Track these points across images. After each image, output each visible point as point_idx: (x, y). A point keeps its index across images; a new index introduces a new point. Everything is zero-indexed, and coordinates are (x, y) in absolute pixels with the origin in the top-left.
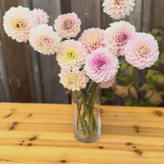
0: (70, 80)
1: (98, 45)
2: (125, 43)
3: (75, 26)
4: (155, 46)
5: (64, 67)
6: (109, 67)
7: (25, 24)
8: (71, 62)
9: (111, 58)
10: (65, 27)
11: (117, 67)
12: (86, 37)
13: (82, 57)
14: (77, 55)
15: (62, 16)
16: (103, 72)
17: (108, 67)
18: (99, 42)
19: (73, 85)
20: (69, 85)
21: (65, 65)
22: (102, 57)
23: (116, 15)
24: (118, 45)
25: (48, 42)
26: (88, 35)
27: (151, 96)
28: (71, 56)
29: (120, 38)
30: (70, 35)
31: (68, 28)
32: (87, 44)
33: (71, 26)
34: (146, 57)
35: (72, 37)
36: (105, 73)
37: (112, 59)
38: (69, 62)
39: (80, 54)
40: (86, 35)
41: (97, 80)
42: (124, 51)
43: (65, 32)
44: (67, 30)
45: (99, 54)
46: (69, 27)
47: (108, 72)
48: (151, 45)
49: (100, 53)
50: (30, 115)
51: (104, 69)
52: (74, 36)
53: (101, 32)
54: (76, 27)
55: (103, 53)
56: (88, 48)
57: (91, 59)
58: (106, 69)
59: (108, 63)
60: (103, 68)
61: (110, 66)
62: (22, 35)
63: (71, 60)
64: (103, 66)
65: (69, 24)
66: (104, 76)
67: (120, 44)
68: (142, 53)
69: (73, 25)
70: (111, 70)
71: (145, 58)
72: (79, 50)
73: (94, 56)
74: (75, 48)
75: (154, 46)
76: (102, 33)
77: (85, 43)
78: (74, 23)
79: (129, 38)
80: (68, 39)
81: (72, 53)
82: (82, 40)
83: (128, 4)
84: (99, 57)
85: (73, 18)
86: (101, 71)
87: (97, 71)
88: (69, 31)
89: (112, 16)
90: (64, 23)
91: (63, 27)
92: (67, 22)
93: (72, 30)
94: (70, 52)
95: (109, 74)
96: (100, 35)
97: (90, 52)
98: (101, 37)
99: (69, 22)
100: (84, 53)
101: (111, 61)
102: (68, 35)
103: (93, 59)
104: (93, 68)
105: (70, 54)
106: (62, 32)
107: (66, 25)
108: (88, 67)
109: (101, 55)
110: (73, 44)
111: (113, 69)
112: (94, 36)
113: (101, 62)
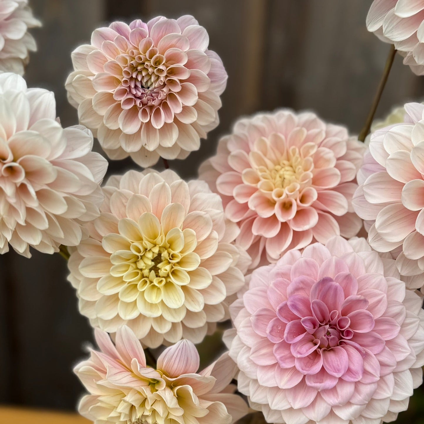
1: (314, 220)
3: (191, 102)
5: (112, 330)
6: (383, 365)
8: (152, 306)
9: (396, 309)
11: (419, 364)
12: (248, 166)
13: (221, 284)
14: (191, 268)
15: (118, 30)
16: (346, 390)
17: (373, 366)
18: (321, 198)
21: (118, 319)
22: (342, 302)
25: (22, 189)
26: (255, 148)
28: (155, 269)
30: (160, 147)
31: (151, 107)
32: (251, 206)
33: (171, 96)
35: (170, 157)
36: (357, 399)
37: (397, 314)
38: (141, 309)
40: (248, 151)
43: (132, 128)
44: (142, 119)
45: (325, 281)
46: (156, 103)
47: (375, 392)
49: (330, 275)
51: (349, 371)
52: (182, 151)
54: (196, 106)
55: (348, 278)
56: (254, 230)
57: (275, 301)
58: (365, 372)
59: (377, 340)
60: (343, 371)
63: (153, 298)
64: (344, 353)
65: (160, 83)
66: (344, 414)
69: (184, 92)
70: (391, 379)
72: (209, 238)
73: (290, 289)
74: (186, 226)
76: (343, 152)
78: (190, 80)
80: (140, 169)
81: (165, 254)
82: (219, 180)
84: (324, 298)
85: (187, 49)
86: (329, 383)
87: (308, 383)
88: (158, 126)
90: (127, 73)
91: (123, 99)
92: (147, 70)
93: (176, 120)
94: (149, 246)
95: (377, 405)
96: (328, 161)
97: (264, 250)
98: (337, 171)
99: (161, 71)
100: (230, 258)
101: (392, 325)
102: (147, 147)
103: (284, 302)
104: (287, 361)
105: (150, 255)
106: (114, 127)
107: (139, 85)
108: (250, 346)
109: (338, 284)
110: (170, 204)
111: (404, 371)
112: (293, 160)
113: (330, 330)
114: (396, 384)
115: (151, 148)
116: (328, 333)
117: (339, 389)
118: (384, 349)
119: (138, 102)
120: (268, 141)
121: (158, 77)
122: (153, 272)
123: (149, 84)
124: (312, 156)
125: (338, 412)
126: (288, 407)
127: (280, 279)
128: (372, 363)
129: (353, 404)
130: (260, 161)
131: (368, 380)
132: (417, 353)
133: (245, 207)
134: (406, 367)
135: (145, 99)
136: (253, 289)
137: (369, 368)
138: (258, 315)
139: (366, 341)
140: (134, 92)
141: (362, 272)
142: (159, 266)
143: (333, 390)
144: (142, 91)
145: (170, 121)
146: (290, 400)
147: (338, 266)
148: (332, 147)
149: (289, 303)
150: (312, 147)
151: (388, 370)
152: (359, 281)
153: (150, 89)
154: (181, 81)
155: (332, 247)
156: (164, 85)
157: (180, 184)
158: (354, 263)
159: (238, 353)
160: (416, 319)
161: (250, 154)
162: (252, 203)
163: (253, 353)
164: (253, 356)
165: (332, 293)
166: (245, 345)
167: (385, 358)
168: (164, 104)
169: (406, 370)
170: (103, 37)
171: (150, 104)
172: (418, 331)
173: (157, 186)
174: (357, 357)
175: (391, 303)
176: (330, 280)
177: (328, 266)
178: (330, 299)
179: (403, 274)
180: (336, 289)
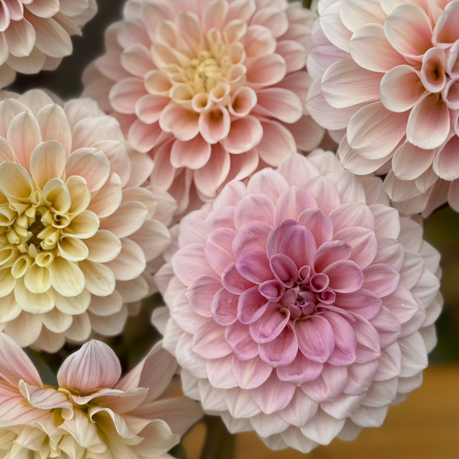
1: (257, 133)
6: (381, 331)
8: (39, 296)
9: (390, 250)
12: (152, 65)
16: (336, 378)
22: (313, 252)
26: (158, 38)
28: (35, 241)
30: (12, 57)
32: (165, 126)
35: (33, 70)
36: (353, 388)
37: (393, 257)
38: (23, 303)
39: (105, 224)
40: (148, 43)
47: (377, 372)
51: (337, 349)
52: (48, 59)
55: (317, 216)
56: (174, 161)
58: (359, 347)
63: (39, 285)
66: (337, 411)
70: (395, 351)
72: (108, 185)
73: (236, 243)
74: (70, 171)
76: (283, 27)
81: (46, 218)
82: (113, 93)
84: (287, 249)
86: (311, 373)
88: (1, 27)
94: (19, 208)
95: (381, 389)
96: (264, 44)
97: (193, 187)
98: (280, 58)
100: (143, 208)
101: (388, 272)
103: (231, 265)
104: (247, 348)
105: (23, 223)
108: (191, 332)
109: (304, 227)
110: (41, 143)
111: (412, 334)
112: (215, 48)
113: (302, 294)
114: (404, 353)
116: (300, 300)
117: (326, 379)
118: (381, 310)
120: (175, 26)
122: (32, 246)
124: (240, 40)
125: (328, 410)
126: (257, 412)
127: (220, 229)
128: (367, 333)
129: (349, 395)
130: (169, 58)
131: (366, 356)
132: (426, 306)
133: (156, 127)
134: (414, 328)
136: (184, 247)
137: (363, 341)
138: (196, 288)
139: (354, 302)
141: (336, 205)
142: (40, 236)
143: (319, 381)
145: (19, 17)
146: (259, 402)
147: (301, 199)
148: (268, 22)
149: (238, 266)
150: (239, 26)
151: (390, 338)
152: (334, 217)
155: (287, 172)
157: (53, 110)
158: (322, 191)
159: (175, 343)
160: (419, 259)
161: (153, 48)
162: (165, 122)
163: (197, 342)
164: (199, 345)
165: (297, 240)
166: (183, 332)
167: (384, 323)
169: (415, 332)
172: (424, 275)
173: (17, 118)
174: (344, 327)
175: (382, 243)
176: (293, 223)
177: (286, 203)
178: (296, 249)
179: (395, 200)
180: (302, 235)
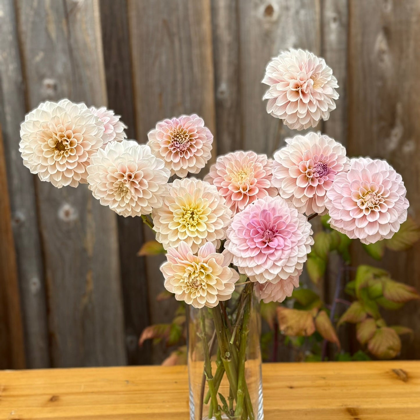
0: (193, 277)
1: (257, 191)
2: (326, 183)
3: (200, 147)
4: (400, 188)
5: (176, 246)
6: (292, 242)
7: (80, 142)
8: (192, 232)
9: (295, 220)
10: (174, 149)
11: (308, 243)
12: (226, 174)
13: (220, 221)
14: (208, 214)
15: (167, 122)
16: (278, 254)
17: (288, 243)
18: (258, 183)
19: (201, 291)
20: (190, 293)
21: (179, 240)
22: (272, 218)
23: (298, 118)
24: (311, 188)
25: (140, 183)
26: (227, 167)
27: (372, 336)
29: (313, 171)
30: (188, 167)
33: (191, 146)
34: (380, 212)
35: (193, 172)
36: (283, 257)
37: (296, 222)
38: (188, 234)
39: (214, 212)
41: (261, 274)
42: (326, 201)
43: (176, 160)
44: (180, 156)
45: (264, 211)
46: (186, 149)
47: (290, 254)
48: (390, 186)
49: (267, 208)
50: (54, 399)
51: (279, 246)
52: (198, 168)
53: (261, 159)
54: (202, 149)
55: (274, 209)
56: (233, 199)
57: (245, 223)
58: (285, 246)
59: (289, 232)
60: (276, 245)
61: (294, 239)
62: (70, 168)
63: (193, 229)
64: (276, 240)
65: (187, 141)
66: (279, 264)
67: (315, 185)
68: (370, 205)
69: (197, 143)
70: (296, 248)
71: (378, 215)
72: (213, 202)
73: (250, 217)
74: (204, 197)
75: (396, 188)
77: (225, 188)
78: (199, 138)
79: (335, 172)
80: (180, 179)
81: (196, 210)
82: (214, 181)
83: (326, 95)
84: (265, 219)
85: (196, 126)
86: (271, 251)
87: (263, 252)
88: (187, 158)
89: (289, 122)
90: (173, 138)
91: (172, 149)
92: (181, 136)
93: (194, 155)
94: (189, 208)
95: (292, 259)
96: (260, 168)
97: (238, 207)
98: (264, 171)
99: (187, 136)
100: (224, 209)
101: (294, 226)
102: (183, 168)
103: (249, 222)
104: (253, 246)
105: (189, 212)
106: (169, 161)
107: (178, 143)
108: (236, 244)
109: (270, 212)
110: (196, 189)
111: (301, 245)
112: (245, 169)
113: (269, 231)
114: (299, 251)
115: (185, 168)
117: (275, 253)
118: (292, 235)
119: (178, 150)
120: (233, 163)
121: (186, 139)
122: (191, 219)
123: (182, 142)
124: (252, 166)
125: (276, 264)
126: (256, 265)
127: (246, 215)
128: (288, 242)
129: (282, 259)
130: (231, 172)
131: (287, 249)
132: (306, 238)
133: (228, 190)
134: (302, 243)
135: (181, 148)
136: (235, 221)
137: (286, 244)
138: (238, 230)
139: (285, 234)
140: (176, 145)
141: (279, 207)
142: (194, 216)
143: (272, 254)
144: (179, 145)
145: (192, 156)
146: (256, 261)
147: (269, 205)
148: (261, 162)
149: (251, 222)
150: (252, 163)
151: (295, 244)
152: (279, 210)
153: (183, 144)
154: (195, 139)
155: (266, 200)
156: (188, 142)
158: (275, 204)
159: (232, 249)
160: (303, 224)
161: (226, 169)
162: (230, 188)
163: (238, 246)
164: (239, 247)
165: (268, 216)
166: (234, 244)
168: (189, 149)
169: (303, 245)
170: (161, 126)
171: (183, 150)
172: (305, 229)
173: (189, 183)
174: (281, 239)
175: (293, 217)
176: (267, 211)
177: (265, 206)
178: (268, 219)
179: (297, 206)
180: (269, 214)
